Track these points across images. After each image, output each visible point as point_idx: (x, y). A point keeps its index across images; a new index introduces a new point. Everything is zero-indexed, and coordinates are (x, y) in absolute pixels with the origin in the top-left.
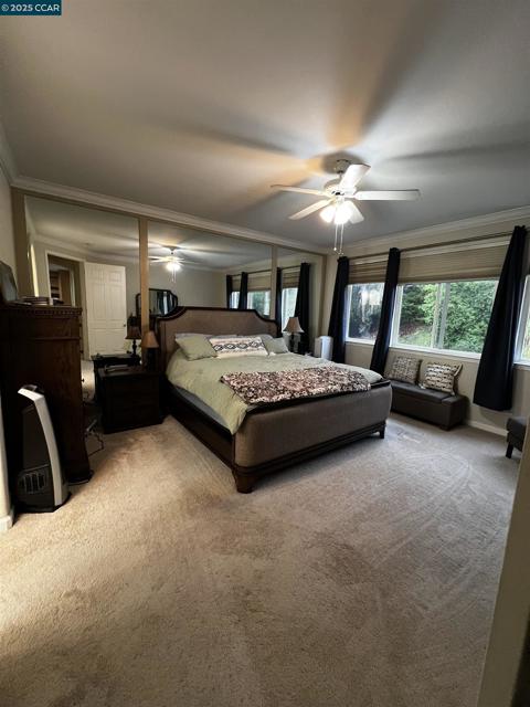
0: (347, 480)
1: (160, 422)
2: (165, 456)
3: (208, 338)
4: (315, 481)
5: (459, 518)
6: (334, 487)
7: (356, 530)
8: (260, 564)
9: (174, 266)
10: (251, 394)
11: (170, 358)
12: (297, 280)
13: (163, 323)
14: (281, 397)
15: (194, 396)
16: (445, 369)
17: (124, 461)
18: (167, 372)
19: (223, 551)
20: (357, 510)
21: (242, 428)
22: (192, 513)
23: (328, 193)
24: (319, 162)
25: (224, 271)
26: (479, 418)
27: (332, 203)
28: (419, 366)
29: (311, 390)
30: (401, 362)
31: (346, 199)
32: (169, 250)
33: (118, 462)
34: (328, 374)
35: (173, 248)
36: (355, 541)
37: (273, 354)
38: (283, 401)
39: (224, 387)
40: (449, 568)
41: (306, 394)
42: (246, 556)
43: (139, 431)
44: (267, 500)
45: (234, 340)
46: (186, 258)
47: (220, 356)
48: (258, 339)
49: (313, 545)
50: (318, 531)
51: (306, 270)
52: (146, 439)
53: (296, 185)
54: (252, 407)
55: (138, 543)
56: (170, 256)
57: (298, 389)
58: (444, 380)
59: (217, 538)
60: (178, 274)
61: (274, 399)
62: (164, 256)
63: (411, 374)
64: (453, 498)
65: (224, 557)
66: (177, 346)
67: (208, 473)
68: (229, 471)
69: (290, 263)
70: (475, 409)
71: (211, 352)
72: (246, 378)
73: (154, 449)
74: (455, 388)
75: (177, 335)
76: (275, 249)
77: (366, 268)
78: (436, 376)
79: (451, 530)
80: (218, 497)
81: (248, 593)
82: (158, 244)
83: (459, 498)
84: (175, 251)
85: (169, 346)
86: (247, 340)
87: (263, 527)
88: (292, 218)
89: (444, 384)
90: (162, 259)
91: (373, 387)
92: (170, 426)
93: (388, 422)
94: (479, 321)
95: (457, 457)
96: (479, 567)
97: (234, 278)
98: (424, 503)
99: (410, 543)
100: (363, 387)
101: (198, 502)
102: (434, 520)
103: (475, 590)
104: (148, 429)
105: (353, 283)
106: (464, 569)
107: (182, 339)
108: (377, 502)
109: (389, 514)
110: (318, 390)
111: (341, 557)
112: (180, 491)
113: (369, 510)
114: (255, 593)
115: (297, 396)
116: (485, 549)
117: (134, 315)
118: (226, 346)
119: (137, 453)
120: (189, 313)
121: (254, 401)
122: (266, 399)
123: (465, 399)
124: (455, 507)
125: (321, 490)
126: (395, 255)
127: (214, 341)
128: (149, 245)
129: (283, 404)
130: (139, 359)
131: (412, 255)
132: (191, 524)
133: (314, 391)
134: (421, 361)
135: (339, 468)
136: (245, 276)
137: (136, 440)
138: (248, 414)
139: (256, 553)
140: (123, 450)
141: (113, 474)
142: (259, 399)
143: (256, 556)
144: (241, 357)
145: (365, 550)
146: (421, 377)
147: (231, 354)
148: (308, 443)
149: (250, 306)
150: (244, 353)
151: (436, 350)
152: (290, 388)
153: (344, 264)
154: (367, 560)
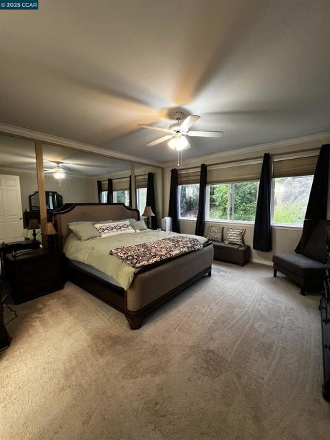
0: (198, 306)
1: (61, 288)
2: (70, 313)
3: (94, 224)
4: (179, 311)
5: (263, 317)
6: (192, 313)
7: (212, 338)
8: (159, 379)
9: (60, 175)
10: (135, 261)
11: (65, 241)
12: (146, 183)
13: (58, 216)
14: (155, 260)
15: (89, 266)
16: (237, 232)
17: (37, 323)
18: (65, 251)
19: (132, 377)
20: (209, 325)
21: (132, 285)
22: (101, 353)
23: (172, 131)
24: (166, 112)
25: (94, 178)
26: (257, 258)
27: (175, 137)
28: (223, 231)
29: (171, 253)
30: (213, 229)
31: (183, 135)
32: (55, 164)
33: (33, 326)
34: (177, 241)
35: (58, 163)
36: (213, 346)
37: (138, 231)
38: (156, 262)
39: (113, 258)
40: (267, 349)
41: (169, 256)
42: (148, 376)
43: (46, 297)
44: (153, 330)
45: (112, 224)
46: (69, 170)
47: (104, 236)
48: (127, 222)
49: (189, 356)
50: (189, 344)
51: (151, 177)
52: (53, 303)
53: (151, 125)
54: (138, 270)
55: (63, 389)
56: (57, 169)
57: (163, 253)
58: (238, 238)
59: (124, 368)
60: (64, 181)
61: (151, 262)
62: (52, 168)
63: (219, 236)
64: (257, 306)
65: (133, 381)
66: (70, 231)
67: (105, 320)
68: (123, 316)
69: (142, 173)
70: (254, 252)
71: (96, 233)
72: (128, 249)
73: (61, 309)
74: (243, 242)
75: (69, 224)
76: (133, 164)
77: (188, 175)
78: (233, 236)
79: (261, 325)
80: (118, 337)
81: (157, 404)
82: (48, 160)
83: (260, 305)
84: (60, 165)
85: (64, 232)
86: (120, 223)
87: (154, 351)
88: (148, 145)
89: (237, 240)
90: (51, 171)
91: (204, 246)
92: (70, 289)
93: (212, 266)
94: (242, 203)
95: (252, 281)
96: (281, 345)
97: (103, 183)
98: (243, 312)
99: (243, 339)
100: (198, 247)
101: (105, 343)
102: (251, 321)
103: (283, 359)
104: (53, 295)
105: (181, 184)
106: (274, 348)
107: (74, 226)
108: (218, 317)
109: (227, 324)
110: (176, 252)
111: (208, 359)
112: (89, 338)
113: (216, 323)
114: (161, 402)
115: (164, 258)
116: (280, 333)
117: (28, 210)
118: (107, 229)
119: (46, 315)
120: (77, 207)
121: (138, 265)
122: (146, 263)
123: (248, 248)
124: (259, 311)
125: (185, 316)
126: (204, 168)
127: (98, 226)
128: (44, 161)
129: (156, 264)
130: (40, 243)
131: (213, 168)
132: (102, 361)
133: (174, 253)
134: (223, 228)
135: (191, 300)
136: (110, 181)
137: (45, 305)
138: (136, 275)
139: (155, 372)
140: (35, 315)
141: (30, 336)
142: (141, 264)
143: (156, 373)
144: (118, 235)
145: (220, 350)
146: (225, 237)
147: (111, 234)
148: (172, 287)
149: (115, 201)
150: (119, 232)
151: (231, 221)
152: (159, 253)
153: (175, 173)
154: (223, 357)
